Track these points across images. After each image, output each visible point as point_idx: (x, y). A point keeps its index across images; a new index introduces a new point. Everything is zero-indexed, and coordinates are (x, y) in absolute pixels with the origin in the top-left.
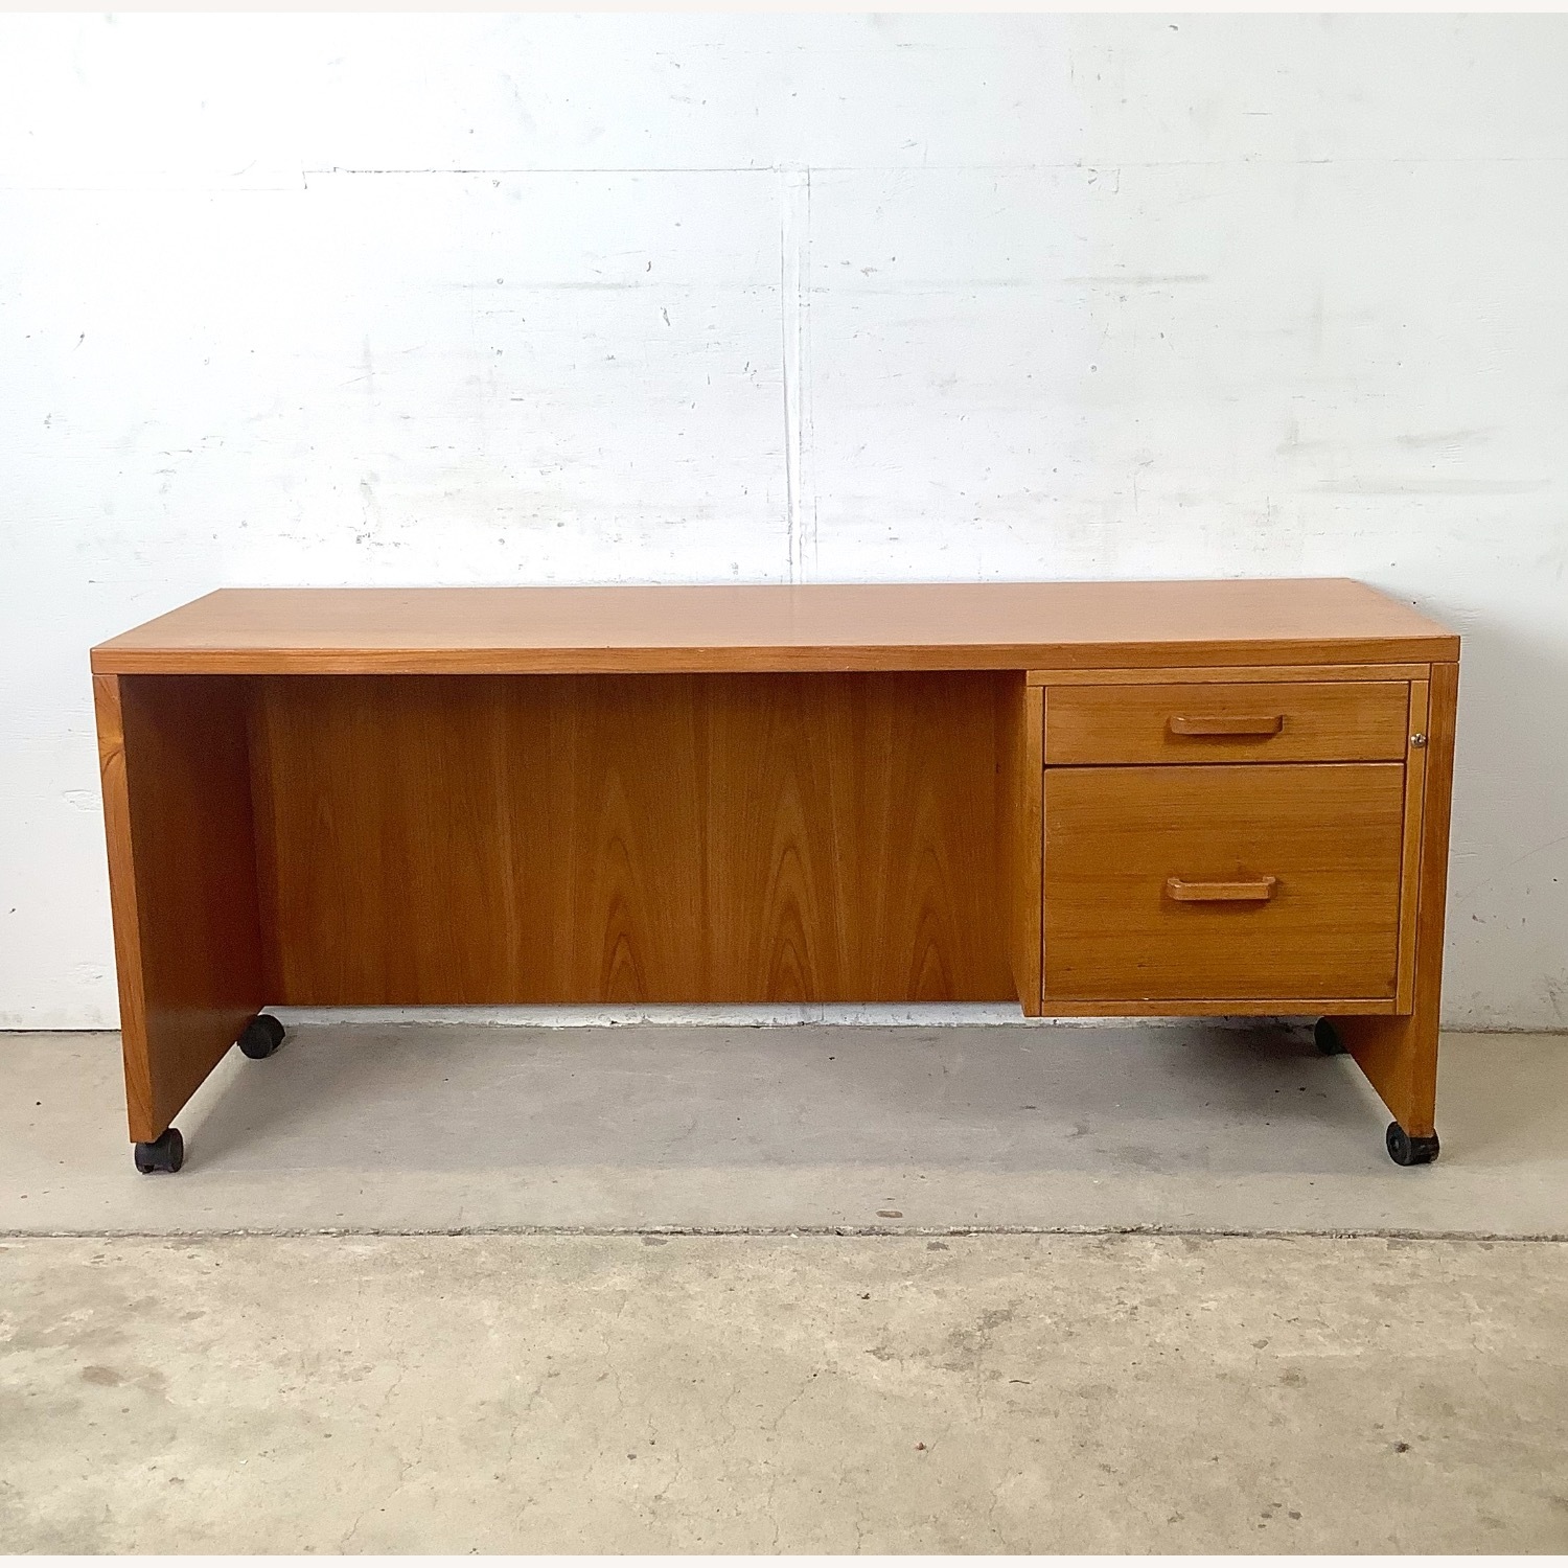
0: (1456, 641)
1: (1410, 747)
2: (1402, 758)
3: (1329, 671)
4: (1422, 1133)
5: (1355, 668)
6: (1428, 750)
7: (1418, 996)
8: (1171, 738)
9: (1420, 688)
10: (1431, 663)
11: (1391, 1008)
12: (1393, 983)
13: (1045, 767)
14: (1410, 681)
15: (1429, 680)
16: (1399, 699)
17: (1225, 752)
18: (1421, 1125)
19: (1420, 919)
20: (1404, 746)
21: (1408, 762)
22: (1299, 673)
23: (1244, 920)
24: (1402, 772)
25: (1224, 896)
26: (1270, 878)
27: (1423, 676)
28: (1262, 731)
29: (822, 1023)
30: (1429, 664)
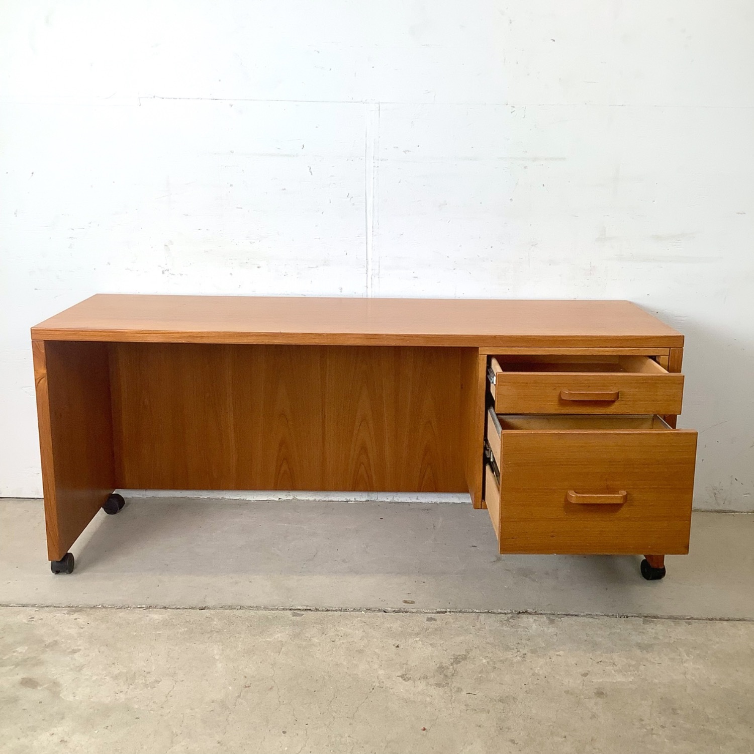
0: (682, 338)
3: (622, 351)
4: (658, 566)
9: (665, 359)
10: (670, 348)
15: (669, 356)
26: (624, 493)
27: (665, 354)
28: (610, 399)
29: (377, 500)
30: (669, 349)
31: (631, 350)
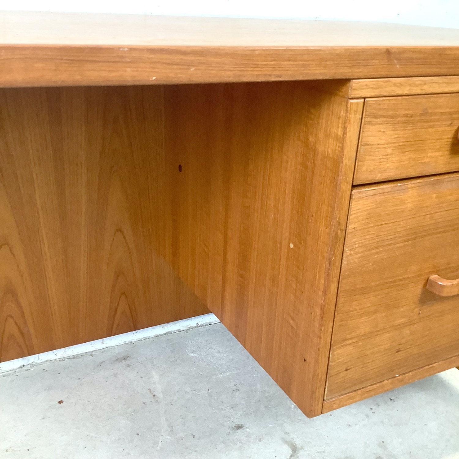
13: (355, 187)
29: (38, 362)
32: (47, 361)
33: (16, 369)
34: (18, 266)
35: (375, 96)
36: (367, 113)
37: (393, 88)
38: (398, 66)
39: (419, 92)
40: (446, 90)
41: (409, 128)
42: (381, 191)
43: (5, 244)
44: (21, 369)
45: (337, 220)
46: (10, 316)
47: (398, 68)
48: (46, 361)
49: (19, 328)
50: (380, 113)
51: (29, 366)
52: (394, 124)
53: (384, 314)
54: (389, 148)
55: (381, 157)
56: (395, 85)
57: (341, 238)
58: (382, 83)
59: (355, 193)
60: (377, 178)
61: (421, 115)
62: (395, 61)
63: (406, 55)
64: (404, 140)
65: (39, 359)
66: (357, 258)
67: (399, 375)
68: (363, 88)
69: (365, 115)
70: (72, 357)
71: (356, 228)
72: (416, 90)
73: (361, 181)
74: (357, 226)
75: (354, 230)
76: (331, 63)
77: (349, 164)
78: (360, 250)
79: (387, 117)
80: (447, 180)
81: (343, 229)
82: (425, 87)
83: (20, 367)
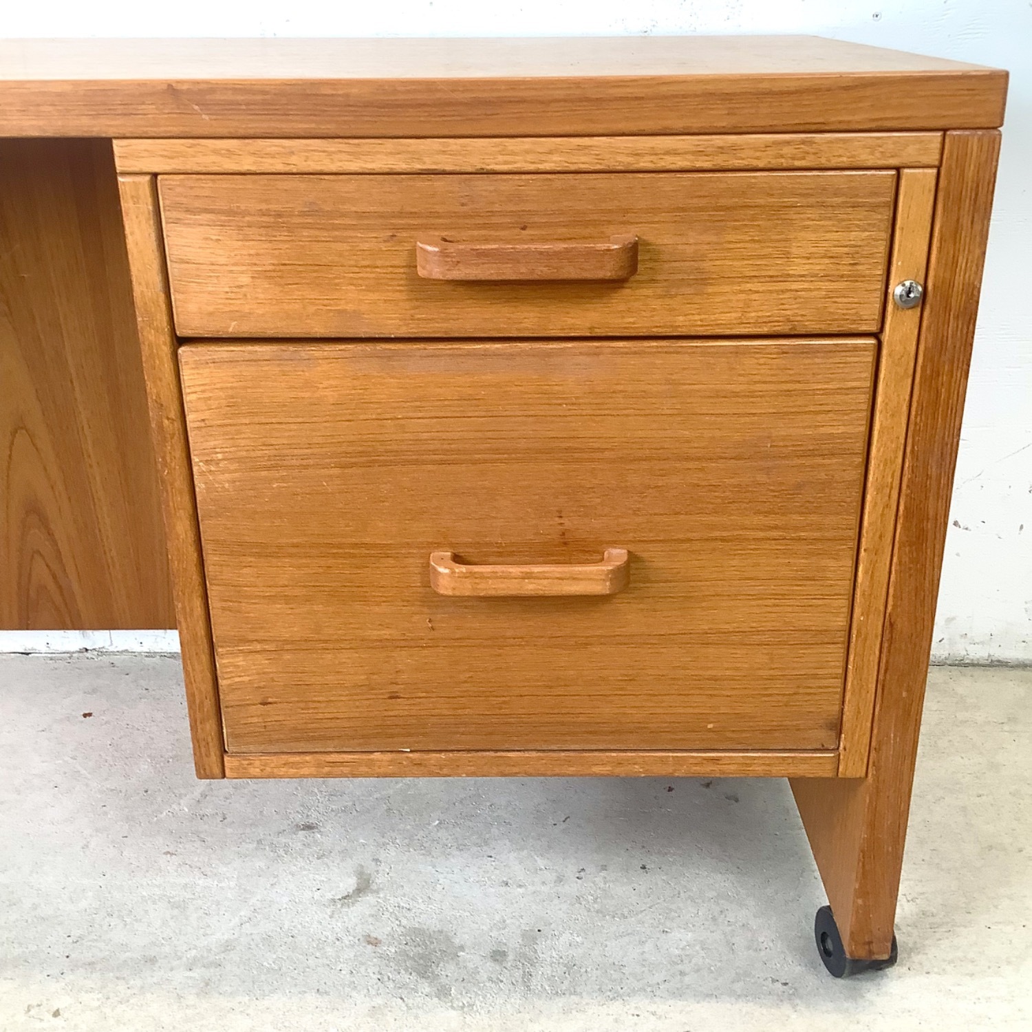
0: (997, 82)
1: (890, 308)
2: (874, 328)
3: (734, 148)
4: (871, 952)
5: (788, 143)
6: (926, 314)
7: (878, 750)
8: (421, 288)
9: (917, 185)
10: (945, 130)
11: (829, 767)
12: (837, 727)
13: (181, 341)
14: (898, 169)
15: (939, 168)
16: (874, 208)
17: (528, 318)
18: (870, 943)
19: (889, 626)
20: (877, 306)
21: (886, 337)
22: (674, 152)
23: (571, 624)
24: (869, 358)
25: (530, 588)
26: (617, 555)
27: (925, 160)
28: (600, 274)
29: (111, 649)
30: (939, 134)
31: (776, 143)
32: (127, 651)
33: (73, 653)
34: (45, 469)
35: (171, 171)
36: (167, 202)
37: (214, 158)
38: (206, 117)
39: (280, 168)
40: (354, 167)
41: (282, 238)
42: (248, 356)
43: (22, 428)
44: (81, 655)
45: (154, 398)
46: (39, 552)
47: (206, 121)
48: (122, 652)
49: (54, 577)
50: (198, 204)
51: (96, 653)
52: (240, 228)
53: (331, 609)
54: (242, 272)
55: (228, 290)
56: (216, 152)
57: (174, 434)
58: (183, 148)
59: (184, 352)
60: (231, 330)
61: (303, 214)
62: (196, 107)
63: (218, 97)
64: (276, 262)
65: (112, 644)
66: (228, 481)
67: (411, 751)
68: (141, 155)
69: (164, 207)
70: (169, 655)
71: (207, 422)
72: (272, 165)
73: (193, 332)
74: (207, 417)
75: (202, 424)
76: (51, 108)
77: (150, 294)
78: (232, 467)
79: (219, 213)
80: (418, 353)
81: (174, 417)
82: (294, 159)
83: (80, 652)
